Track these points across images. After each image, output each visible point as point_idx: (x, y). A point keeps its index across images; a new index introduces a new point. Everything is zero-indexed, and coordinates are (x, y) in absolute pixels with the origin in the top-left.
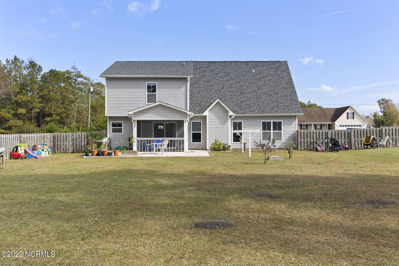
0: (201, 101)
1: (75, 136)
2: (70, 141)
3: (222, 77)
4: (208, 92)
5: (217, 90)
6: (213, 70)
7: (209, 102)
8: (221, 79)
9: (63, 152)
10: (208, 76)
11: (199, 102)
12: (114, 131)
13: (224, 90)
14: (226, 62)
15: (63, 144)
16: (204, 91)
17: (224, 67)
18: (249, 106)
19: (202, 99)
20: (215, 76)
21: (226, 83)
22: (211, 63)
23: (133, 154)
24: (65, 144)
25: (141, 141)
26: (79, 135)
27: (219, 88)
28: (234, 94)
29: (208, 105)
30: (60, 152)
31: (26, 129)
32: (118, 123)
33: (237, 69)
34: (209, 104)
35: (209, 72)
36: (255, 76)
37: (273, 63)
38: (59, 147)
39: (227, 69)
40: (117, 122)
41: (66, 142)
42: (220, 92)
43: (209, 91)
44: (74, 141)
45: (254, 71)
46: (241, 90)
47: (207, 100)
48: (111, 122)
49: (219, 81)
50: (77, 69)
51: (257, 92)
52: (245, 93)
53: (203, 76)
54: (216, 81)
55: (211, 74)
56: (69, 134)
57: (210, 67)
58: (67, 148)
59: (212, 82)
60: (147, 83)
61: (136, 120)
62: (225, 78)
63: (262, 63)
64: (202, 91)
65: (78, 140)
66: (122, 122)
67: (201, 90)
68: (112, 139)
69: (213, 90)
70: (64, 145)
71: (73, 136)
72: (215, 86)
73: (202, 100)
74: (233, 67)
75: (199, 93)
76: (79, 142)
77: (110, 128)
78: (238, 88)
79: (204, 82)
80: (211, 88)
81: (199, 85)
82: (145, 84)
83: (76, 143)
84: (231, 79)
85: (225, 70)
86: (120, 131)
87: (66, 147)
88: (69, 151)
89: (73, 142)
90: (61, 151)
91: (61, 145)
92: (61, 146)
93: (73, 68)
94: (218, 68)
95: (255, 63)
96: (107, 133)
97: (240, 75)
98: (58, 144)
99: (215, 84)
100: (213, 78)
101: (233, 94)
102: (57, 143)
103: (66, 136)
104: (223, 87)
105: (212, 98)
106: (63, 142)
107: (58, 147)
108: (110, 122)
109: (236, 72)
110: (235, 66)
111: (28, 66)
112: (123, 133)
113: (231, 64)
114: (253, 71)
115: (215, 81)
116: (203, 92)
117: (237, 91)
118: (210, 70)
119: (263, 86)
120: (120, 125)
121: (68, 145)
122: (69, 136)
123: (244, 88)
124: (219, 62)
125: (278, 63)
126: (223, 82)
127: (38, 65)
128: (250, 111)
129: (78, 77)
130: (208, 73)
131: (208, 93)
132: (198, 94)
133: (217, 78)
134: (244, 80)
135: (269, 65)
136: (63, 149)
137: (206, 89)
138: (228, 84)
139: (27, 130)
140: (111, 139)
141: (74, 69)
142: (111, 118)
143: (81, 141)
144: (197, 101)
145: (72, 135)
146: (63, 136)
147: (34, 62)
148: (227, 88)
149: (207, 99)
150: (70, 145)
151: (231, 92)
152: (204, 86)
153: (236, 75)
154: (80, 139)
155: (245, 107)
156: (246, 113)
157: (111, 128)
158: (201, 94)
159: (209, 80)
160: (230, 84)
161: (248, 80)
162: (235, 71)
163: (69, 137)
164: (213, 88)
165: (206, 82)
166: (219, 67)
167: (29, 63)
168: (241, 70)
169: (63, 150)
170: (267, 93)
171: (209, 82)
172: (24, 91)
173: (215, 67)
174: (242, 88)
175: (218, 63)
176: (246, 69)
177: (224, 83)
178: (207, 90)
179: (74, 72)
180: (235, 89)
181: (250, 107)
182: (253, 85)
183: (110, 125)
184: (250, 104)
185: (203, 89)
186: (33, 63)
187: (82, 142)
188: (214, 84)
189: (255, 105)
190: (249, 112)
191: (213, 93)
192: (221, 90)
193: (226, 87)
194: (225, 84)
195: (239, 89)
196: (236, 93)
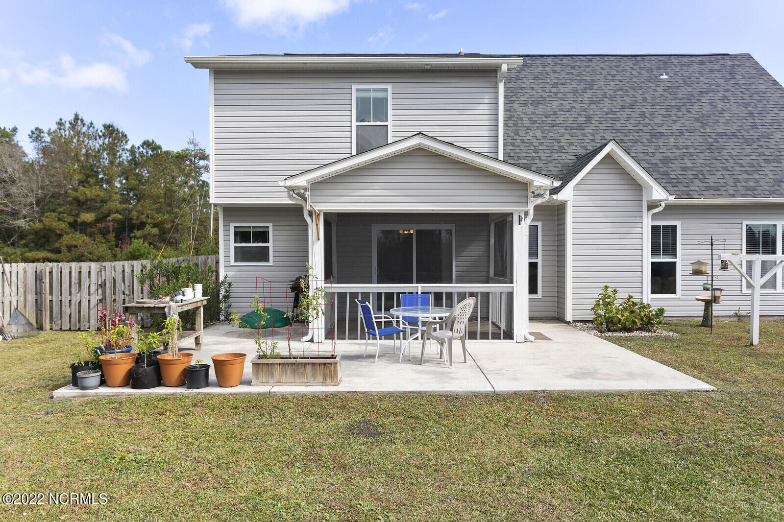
0: (530, 158)
1: (108, 275)
2: (93, 288)
3: (575, 92)
4: (546, 132)
5: (572, 125)
6: (541, 76)
7: (557, 162)
8: (575, 97)
9: (70, 325)
10: (532, 89)
11: (526, 162)
12: (242, 255)
13: (592, 125)
14: (574, 57)
15: (70, 301)
16: (532, 129)
17: (573, 68)
18: (694, 173)
19: (531, 151)
20: (554, 90)
21: (593, 107)
22: (529, 58)
23: (314, 376)
24: (75, 299)
25: (342, 295)
26: (123, 271)
27: (576, 122)
28: (632, 138)
29: (556, 169)
30: (61, 329)
31: (88, 253)
32: (255, 230)
33: (614, 72)
34: (559, 165)
35: (533, 81)
36: (674, 90)
37: (713, 58)
38: (56, 309)
39: (583, 73)
40: (251, 225)
41: (79, 295)
42: (583, 132)
43: (545, 128)
44: (108, 291)
45: (664, 77)
46: (650, 128)
47: (548, 155)
48: (232, 225)
49: (570, 102)
50: (198, 145)
51: (702, 131)
52: (666, 134)
53: (517, 91)
54: (562, 102)
55: (541, 86)
56: (90, 268)
57: (531, 69)
58: (82, 313)
59: (549, 105)
60: (354, 87)
61: (320, 211)
62: (586, 95)
63: (681, 59)
64: (525, 128)
65: (120, 286)
66: (270, 225)
67: (520, 125)
68: (234, 285)
69: (559, 125)
70: (73, 302)
71: (103, 272)
72: (563, 116)
73: (534, 154)
74: (597, 68)
75: (517, 133)
76: (124, 293)
77: (227, 246)
78: (637, 122)
79: (525, 104)
80: (550, 122)
81: (513, 114)
82: (348, 91)
83: (113, 296)
84: (605, 96)
85: (577, 76)
86: (262, 255)
87: (80, 312)
88: (89, 322)
89: (104, 293)
90: (61, 325)
91: (63, 304)
92: (63, 307)
93: (192, 142)
94: (554, 72)
95: (660, 59)
96: (217, 262)
97: (628, 88)
98: (51, 301)
99: (561, 110)
100: (549, 96)
101: (628, 138)
102: (49, 298)
103: (80, 272)
104: (589, 119)
105: (562, 148)
106: (70, 294)
107: (51, 312)
108: (226, 225)
109: (612, 80)
110: (602, 65)
111: (101, 134)
112: (271, 263)
113: (591, 61)
114: (662, 77)
115: (555, 104)
116: (528, 131)
117: (637, 128)
118: (533, 76)
119: (711, 116)
120: (262, 236)
121: (85, 304)
122: (89, 272)
123: (656, 122)
124: (553, 57)
125: (726, 58)
126: (584, 105)
127: (121, 131)
128: (708, 189)
129: (200, 159)
130: (530, 84)
131: (544, 135)
132: (515, 138)
133: (560, 95)
134: (645, 99)
135: (703, 63)
136: (70, 315)
137: (537, 125)
138: (601, 110)
139: (90, 253)
140: (230, 284)
141: (192, 145)
142: (232, 212)
143: (129, 291)
144: (516, 158)
145: (101, 271)
146: (70, 272)
147: (112, 126)
148: (603, 122)
149: (549, 151)
150: (94, 302)
151: (619, 131)
152: (529, 116)
153: (616, 88)
154: (127, 283)
155: (685, 177)
156: (695, 195)
157: (233, 245)
158: (525, 138)
159: (539, 99)
160: (605, 110)
161: (659, 99)
162: (608, 78)
163: (89, 277)
164: (558, 122)
165: (529, 105)
166: (558, 68)
167: (103, 128)
168: (626, 75)
169: (70, 322)
170: (734, 135)
171: (541, 107)
172: (92, 179)
173: (546, 69)
174: (649, 122)
175: (549, 60)
176: (639, 73)
177: (587, 107)
178: (540, 126)
179: (193, 149)
180: (628, 125)
181: (700, 176)
182: (680, 114)
183: (227, 235)
184: (694, 165)
185: (526, 123)
186: (111, 128)
187: (133, 293)
188: (558, 110)
189: (716, 169)
190: (704, 193)
191: (560, 134)
192: (583, 125)
193: (596, 118)
194: (592, 110)
195: (639, 125)
196: (635, 134)
